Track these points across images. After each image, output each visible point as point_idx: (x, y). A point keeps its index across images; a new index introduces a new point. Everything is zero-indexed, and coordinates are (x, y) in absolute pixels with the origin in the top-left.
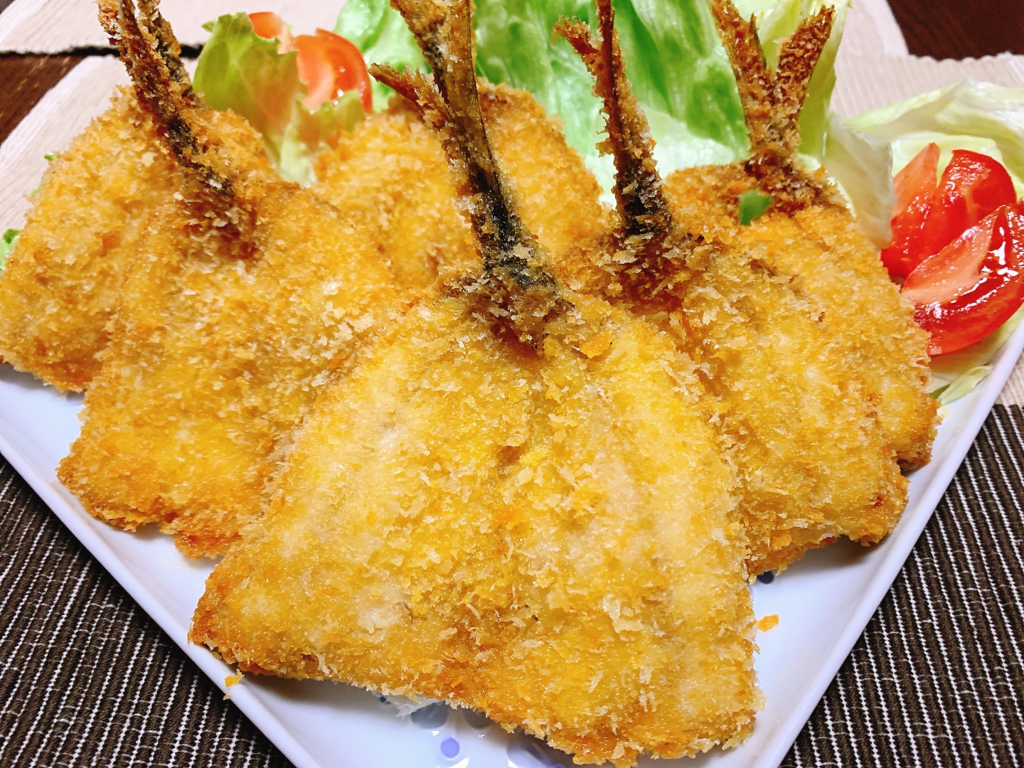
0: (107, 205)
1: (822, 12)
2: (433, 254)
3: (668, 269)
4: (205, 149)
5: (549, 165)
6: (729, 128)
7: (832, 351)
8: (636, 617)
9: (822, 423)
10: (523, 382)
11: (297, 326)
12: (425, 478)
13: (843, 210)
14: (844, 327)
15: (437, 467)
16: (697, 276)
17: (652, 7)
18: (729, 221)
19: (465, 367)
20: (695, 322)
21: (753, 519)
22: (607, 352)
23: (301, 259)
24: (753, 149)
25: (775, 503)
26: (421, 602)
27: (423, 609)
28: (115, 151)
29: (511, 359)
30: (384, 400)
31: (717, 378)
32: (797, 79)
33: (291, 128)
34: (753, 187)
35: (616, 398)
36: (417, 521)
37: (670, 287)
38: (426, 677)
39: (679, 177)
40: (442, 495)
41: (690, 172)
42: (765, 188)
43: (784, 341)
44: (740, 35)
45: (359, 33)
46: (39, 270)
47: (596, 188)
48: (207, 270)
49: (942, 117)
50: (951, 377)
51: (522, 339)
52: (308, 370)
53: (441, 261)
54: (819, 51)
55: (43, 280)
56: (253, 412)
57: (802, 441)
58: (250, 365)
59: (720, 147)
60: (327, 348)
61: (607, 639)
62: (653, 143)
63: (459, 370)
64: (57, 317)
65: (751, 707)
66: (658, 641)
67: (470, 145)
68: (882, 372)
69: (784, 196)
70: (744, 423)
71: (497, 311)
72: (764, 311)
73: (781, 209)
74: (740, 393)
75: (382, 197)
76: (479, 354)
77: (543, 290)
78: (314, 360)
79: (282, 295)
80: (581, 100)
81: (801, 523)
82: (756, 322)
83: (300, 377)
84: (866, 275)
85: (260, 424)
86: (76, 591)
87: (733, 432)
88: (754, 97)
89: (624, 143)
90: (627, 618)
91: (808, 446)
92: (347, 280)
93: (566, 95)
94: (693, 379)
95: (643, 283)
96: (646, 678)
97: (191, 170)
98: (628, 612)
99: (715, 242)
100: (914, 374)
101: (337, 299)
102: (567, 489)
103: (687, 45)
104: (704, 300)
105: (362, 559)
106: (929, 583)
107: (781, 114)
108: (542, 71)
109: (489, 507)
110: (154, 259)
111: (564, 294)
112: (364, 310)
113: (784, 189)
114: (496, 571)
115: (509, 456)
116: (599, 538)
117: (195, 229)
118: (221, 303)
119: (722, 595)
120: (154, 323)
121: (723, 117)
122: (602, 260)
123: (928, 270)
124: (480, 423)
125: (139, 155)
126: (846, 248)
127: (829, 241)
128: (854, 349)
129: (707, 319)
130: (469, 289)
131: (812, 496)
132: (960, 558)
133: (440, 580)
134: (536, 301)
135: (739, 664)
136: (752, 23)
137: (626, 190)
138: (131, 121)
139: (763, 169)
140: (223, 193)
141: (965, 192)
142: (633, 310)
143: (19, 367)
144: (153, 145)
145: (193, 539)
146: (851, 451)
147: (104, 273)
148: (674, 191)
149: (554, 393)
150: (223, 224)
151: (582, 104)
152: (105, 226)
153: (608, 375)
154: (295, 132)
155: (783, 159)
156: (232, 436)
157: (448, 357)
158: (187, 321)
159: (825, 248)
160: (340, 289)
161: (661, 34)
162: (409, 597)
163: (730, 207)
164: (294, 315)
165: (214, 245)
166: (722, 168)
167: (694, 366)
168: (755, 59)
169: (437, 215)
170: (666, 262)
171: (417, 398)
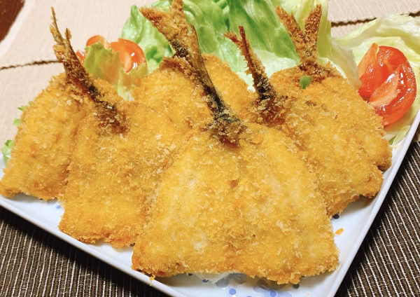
0: (55, 123)
1: (317, 6)
2: (188, 119)
3: (277, 109)
4: (104, 95)
5: (227, 80)
6: (292, 52)
7: (342, 128)
8: (289, 227)
9: (342, 153)
10: (234, 157)
11: (148, 153)
12: (207, 195)
13: (340, 77)
14: (347, 120)
15: (210, 191)
16: (288, 110)
17: (253, 11)
18: (297, 89)
19: (213, 155)
20: (291, 126)
21: (325, 194)
22: (262, 141)
23: (145, 129)
24: (301, 61)
25: (332, 186)
26: (214, 238)
27: (215, 240)
28: (56, 101)
29: (229, 150)
30: (187, 171)
31: (303, 145)
32: (313, 32)
33: (120, 81)
34: (304, 74)
35: (268, 156)
36: (207, 210)
37: (280, 115)
38: (220, 263)
39: (275, 75)
40: (214, 200)
41: (279, 73)
42: (309, 74)
43: (323, 127)
44: (289, 20)
45: (133, 37)
46: (33, 152)
47: (245, 85)
48: (108, 139)
49: (379, 31)
50: (396, 133)
51: (231, 142)
52: (154, 168)
53: (191, 122)
54: (319, 20)
55: (34, 157)
56: (134, 188)
57: (337, 162)
58: (131, 171)
59: (289, 60)
60: (161, 158)
61: (281, 236)
62: (264, 68)
63: (211, 156)
64: (41, 170)
65: (335, 253)
66: (299, 234)
67: (203, 79)
68: (364, 134)
69: (316, 76)
70: (315, 159)
71: (221, 134)
72: (314, 118)
73: (316, 81)
74: (311, 149)
75: (164, 102)
76: (217, 150)
77: (236, 123)
78: (156, 164)
79: (140, 143)
80: (232, 51)
81: (343, 191)
82: (312, 123)
83: (151, 172)
84: (352, 99)
85: (139, 191)
86: (73, 272)
87: (313, 163)
88: (298, 42)
89: (254, 70)
90: (286, 228)
91: (339, 163)
92: (163, 133)
93: (225, 50)
94: (294, 146)
95: (269, 116)
96: (296, 246)
97: (99, 104)
98: (286, 225)
99: (292, 97)
100: (377, 133)
101: (162, 140)
102: (257, 190)
103: (269, 23)
104: (292, 118)
105: (191, 225)
106: (400, 211)
107: (309, 46)
108: (215, 43)
109: (231, 202)
110: (87, 138)
111: (243, 123)
112: (171, 143)
113: (316, 73)
114: (238, 223)
115: (234, 184)
116: (271, 203)
117: (103, 125)
118: (116, 151)
119: (316, 215)
120: (91, 162)
121: (288, 48)
122: (254, 110)
123: (378, 94)
124: (222, 174)
125: (65, 101)
126: (343, 90)
127: (336, 89)
128: (352, 127)
129: (295, 125)
130: (211, 127)
131: (345, 180)
132: (411, 200)
133: (219, 229)
134: (235, 127)
135: (328, 239)
136: (292, 16)
137: (258, 85)
138: (61, 89)
139: (306, 67)
140: (113, 110)
141: (386, 62)
142: (268, 126)
143: (27, 194)
144: (70, 97)
145: (120, 240)
146: (355, 162)
147: (58, 150)
148: (274, 81)
149: (246, 158)
150: (113, 121)
151: (232, 52)
152: (56, 131)
153: (264, 149)
154: (122, 83)
155: (313, 62)
156: (128, 199)
157: (207, 152)
158: (104, 159)
159: (335, 92)
160: (162, 137)
161: (259, 21)
162: (209, 237)
163: (297, 83)
164: (146, 149)
165: (110, 130)
166: (291, 69)
167: (293, 142)
168: (296, 28)
169: (186, 105)
170: (277, 107)
171: (199, 168)
